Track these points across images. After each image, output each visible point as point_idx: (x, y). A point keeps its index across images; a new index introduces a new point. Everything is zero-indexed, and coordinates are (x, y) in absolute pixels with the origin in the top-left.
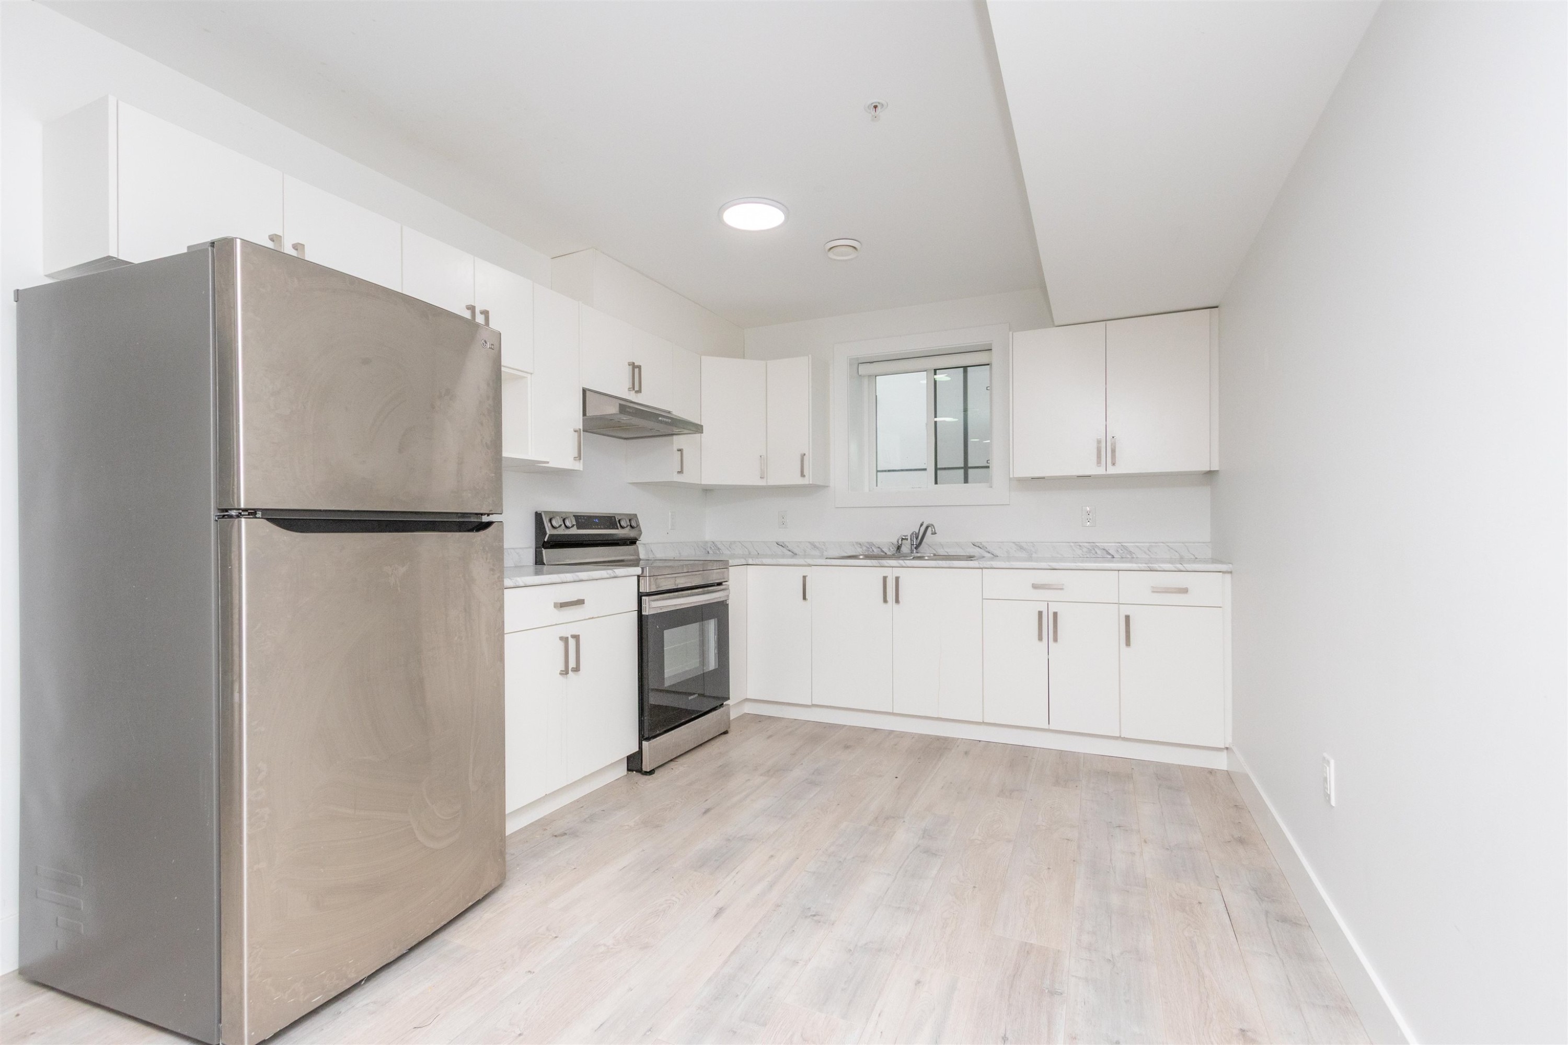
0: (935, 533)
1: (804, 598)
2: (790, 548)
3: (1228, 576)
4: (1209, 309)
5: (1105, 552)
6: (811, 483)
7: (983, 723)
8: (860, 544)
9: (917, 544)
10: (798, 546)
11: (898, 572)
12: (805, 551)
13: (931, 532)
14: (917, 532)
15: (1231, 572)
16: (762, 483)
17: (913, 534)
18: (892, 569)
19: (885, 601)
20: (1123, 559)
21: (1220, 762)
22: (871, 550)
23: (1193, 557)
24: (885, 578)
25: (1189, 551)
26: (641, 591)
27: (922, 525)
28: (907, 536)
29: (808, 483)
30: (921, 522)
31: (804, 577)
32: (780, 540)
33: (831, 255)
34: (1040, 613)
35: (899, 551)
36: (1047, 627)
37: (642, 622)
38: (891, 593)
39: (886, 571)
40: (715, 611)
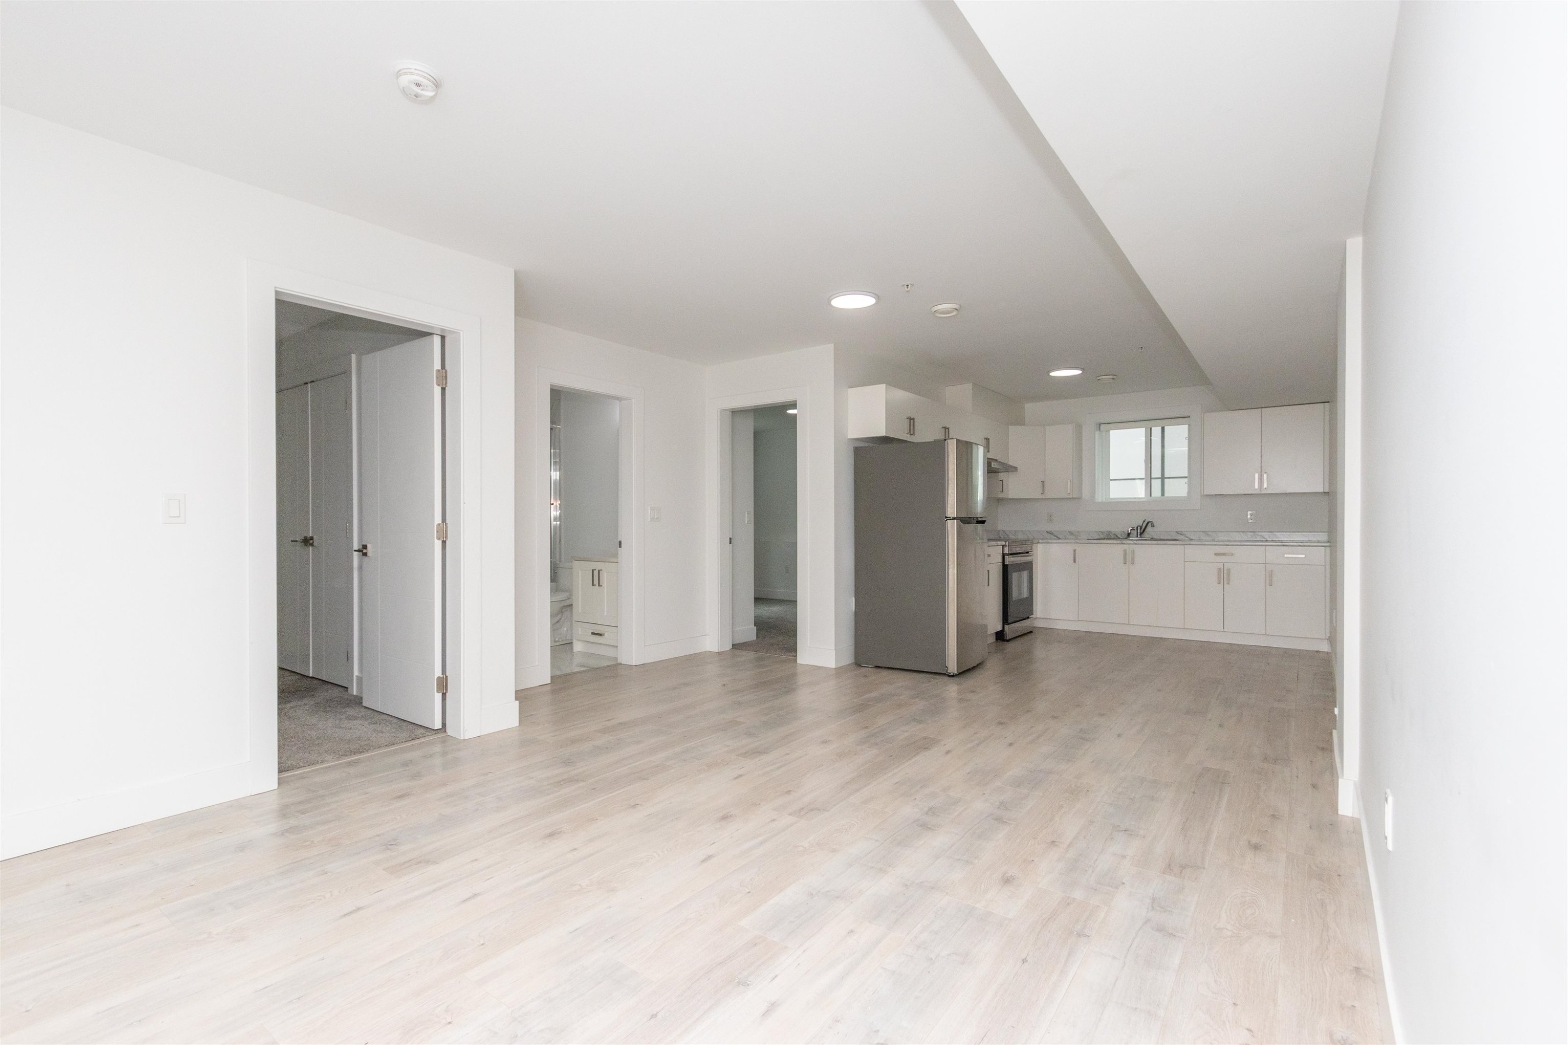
0: (1154, 528)
1: (1075, 561)
2: (1056, 534)
3: (1328, 549)
4: (1324, 403)
5: (1261, 538)
7: (1186, 629)
8: (1103, 533)
9: (1139, 532)
10: (1060, 534)
11: (1135, 547)
12: (1064, 536)
13: (1151, 526)
14: (1141, 526)
15: (1329, 547)
16: (1042, 496)
17: (1138, 526)
18: (1129, 546)
19: (1124, 563)
21: (1323, 646)
22: (1109, 535)
24: (1127, 551)
26: (1003, 553)
27: (1146, 521)
28: (1135, 527)
31: (1075, 551)
32: (1049, 530)
34: (1220, 569)
35: (1131, 535)
36: (1224, 576)
37: (1005, 568)
38: (1129, 559)
39: (1126, 547)
40: (1029, 566)
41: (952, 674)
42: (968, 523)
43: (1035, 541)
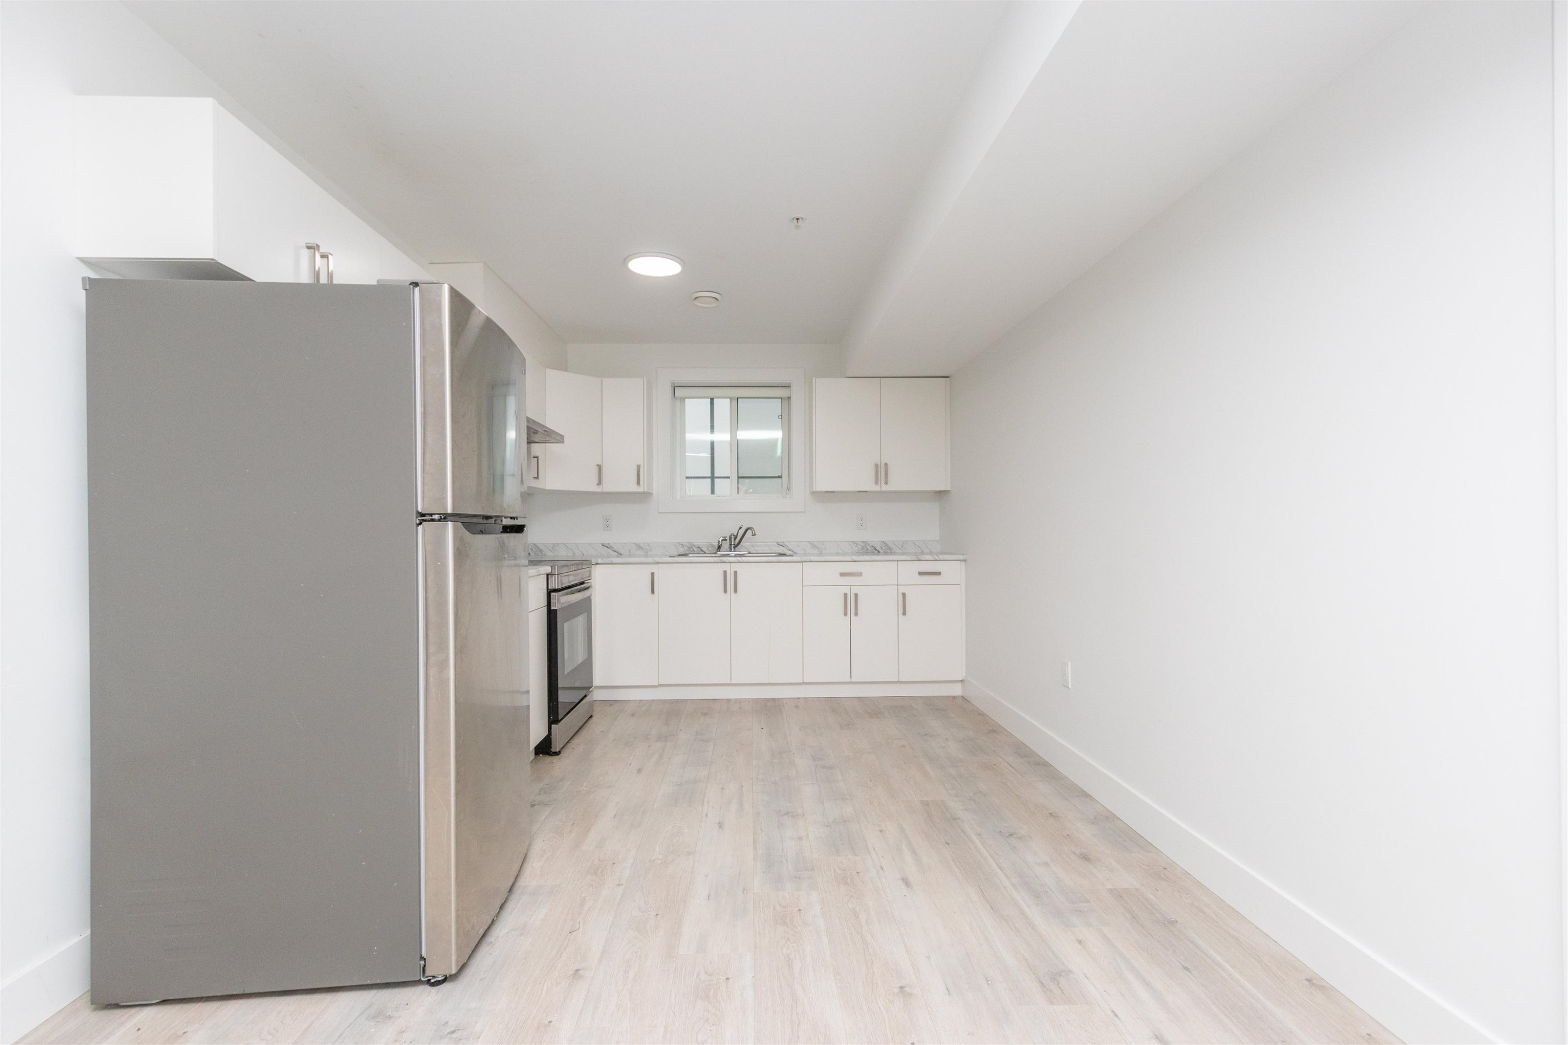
0: (755, 535)
1: (653, 592)
2: (615, 548)
3: (963, 563)
4: (944, 378)
5: (874, 549)
6: (645, 491)
7: (804, 683)
8: (682, 545)
9: (736, 544)
10: (623, 548)
11: (735, 567)
12: (630, 551)
13: (751, 534)
14: (735, 534)
15: (965, 560)
16: (598, 489)
17: (731, 535)
18: (725, 564)
19: (725, 591)
20: (886, 553)
21: (957, 691)
22: (692, 549)
23: (929, 551)
24: (725, 572)
25: (927, 547)
26: (549, 588)
27: (740, 528)
28: (726, 537)
29: (643, 491)
30: (740, 525)
31: (653, 574)
32: (605, 541)
33: (697, 303)
34: (846, 595)
35: (722, 549)
36: (851, 605)
37: (552, 617)
38: (730, 584)
39: (726, 567)
40: (585, 607)
41: (440, 978)
42: (482, 532)
43: (594, 561)
